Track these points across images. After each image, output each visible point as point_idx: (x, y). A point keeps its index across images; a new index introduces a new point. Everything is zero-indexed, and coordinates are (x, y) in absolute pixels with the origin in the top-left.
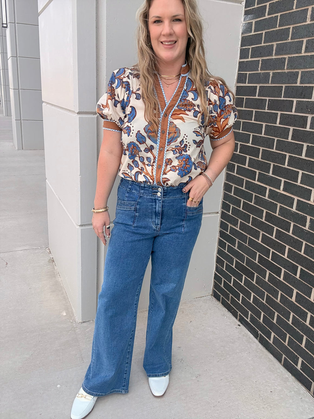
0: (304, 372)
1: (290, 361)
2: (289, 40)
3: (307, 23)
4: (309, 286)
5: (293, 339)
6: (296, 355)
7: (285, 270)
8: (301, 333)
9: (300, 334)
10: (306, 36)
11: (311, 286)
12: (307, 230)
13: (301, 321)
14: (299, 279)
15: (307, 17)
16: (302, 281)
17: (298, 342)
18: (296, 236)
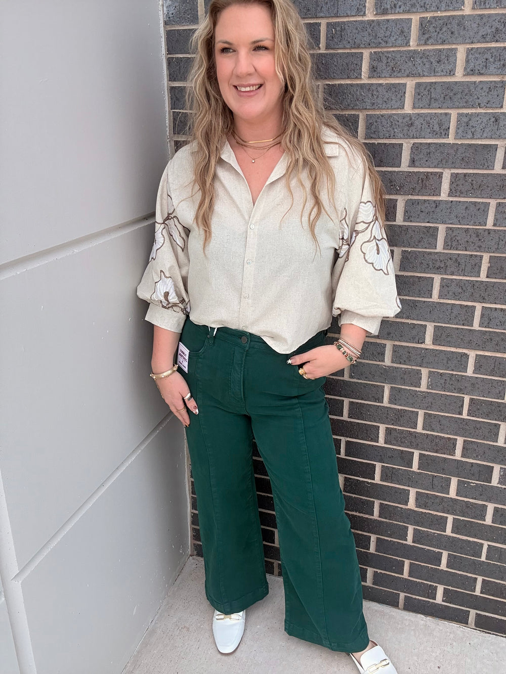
0: (450, 603)
1: (417, 597)
2: (319, 48)
3: (366, 18)
4: (444, 476)
5: (420, 563)
6: (430, 585)
7: (383, 464)
8: (435, 549)
9: (434, 552)
10: (368, 46)
11: (446, 476)
12: (424, 392)
13: (435, 533)
14: (419, 471)
15: (365, 6)
16: (426, 472)
17: (430, 566)
18: (400, 405)
